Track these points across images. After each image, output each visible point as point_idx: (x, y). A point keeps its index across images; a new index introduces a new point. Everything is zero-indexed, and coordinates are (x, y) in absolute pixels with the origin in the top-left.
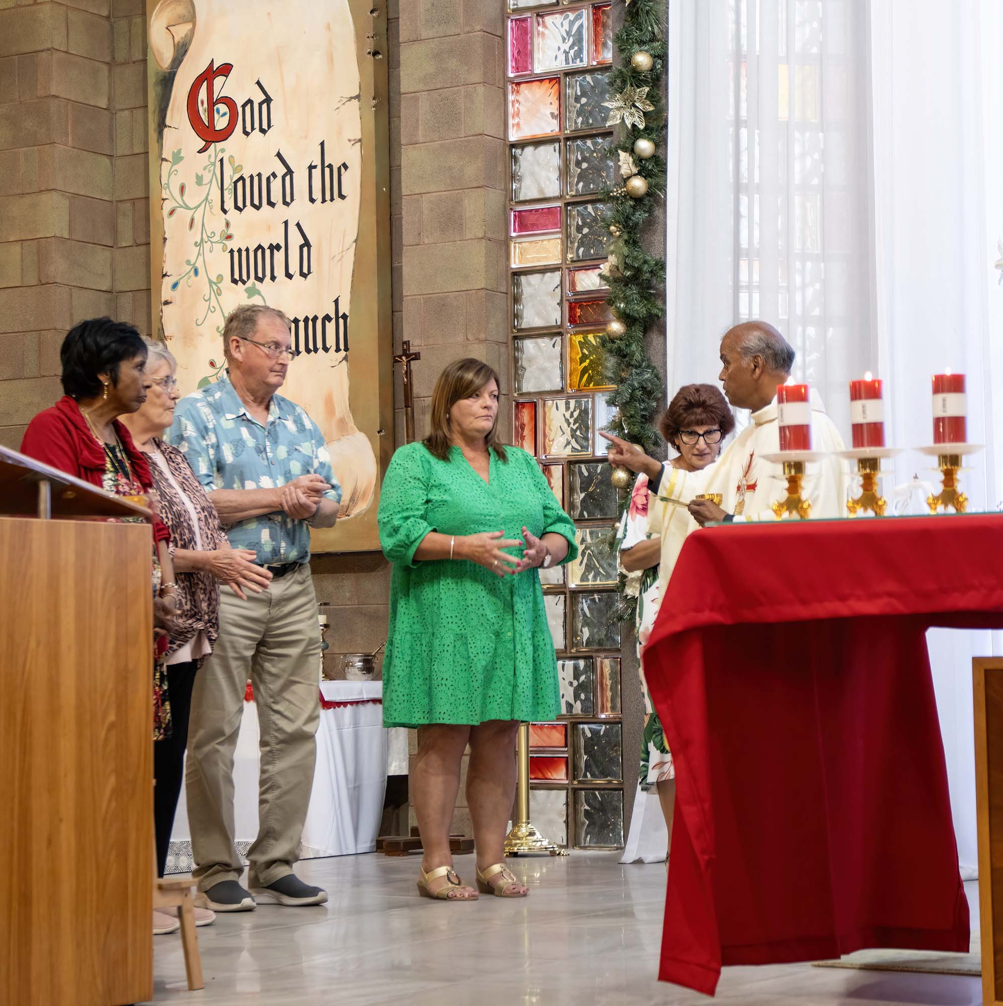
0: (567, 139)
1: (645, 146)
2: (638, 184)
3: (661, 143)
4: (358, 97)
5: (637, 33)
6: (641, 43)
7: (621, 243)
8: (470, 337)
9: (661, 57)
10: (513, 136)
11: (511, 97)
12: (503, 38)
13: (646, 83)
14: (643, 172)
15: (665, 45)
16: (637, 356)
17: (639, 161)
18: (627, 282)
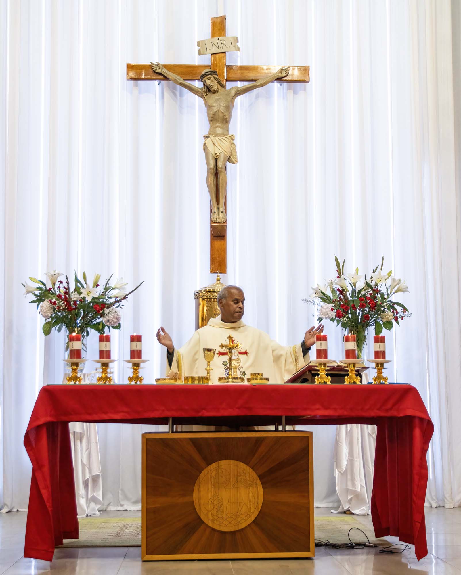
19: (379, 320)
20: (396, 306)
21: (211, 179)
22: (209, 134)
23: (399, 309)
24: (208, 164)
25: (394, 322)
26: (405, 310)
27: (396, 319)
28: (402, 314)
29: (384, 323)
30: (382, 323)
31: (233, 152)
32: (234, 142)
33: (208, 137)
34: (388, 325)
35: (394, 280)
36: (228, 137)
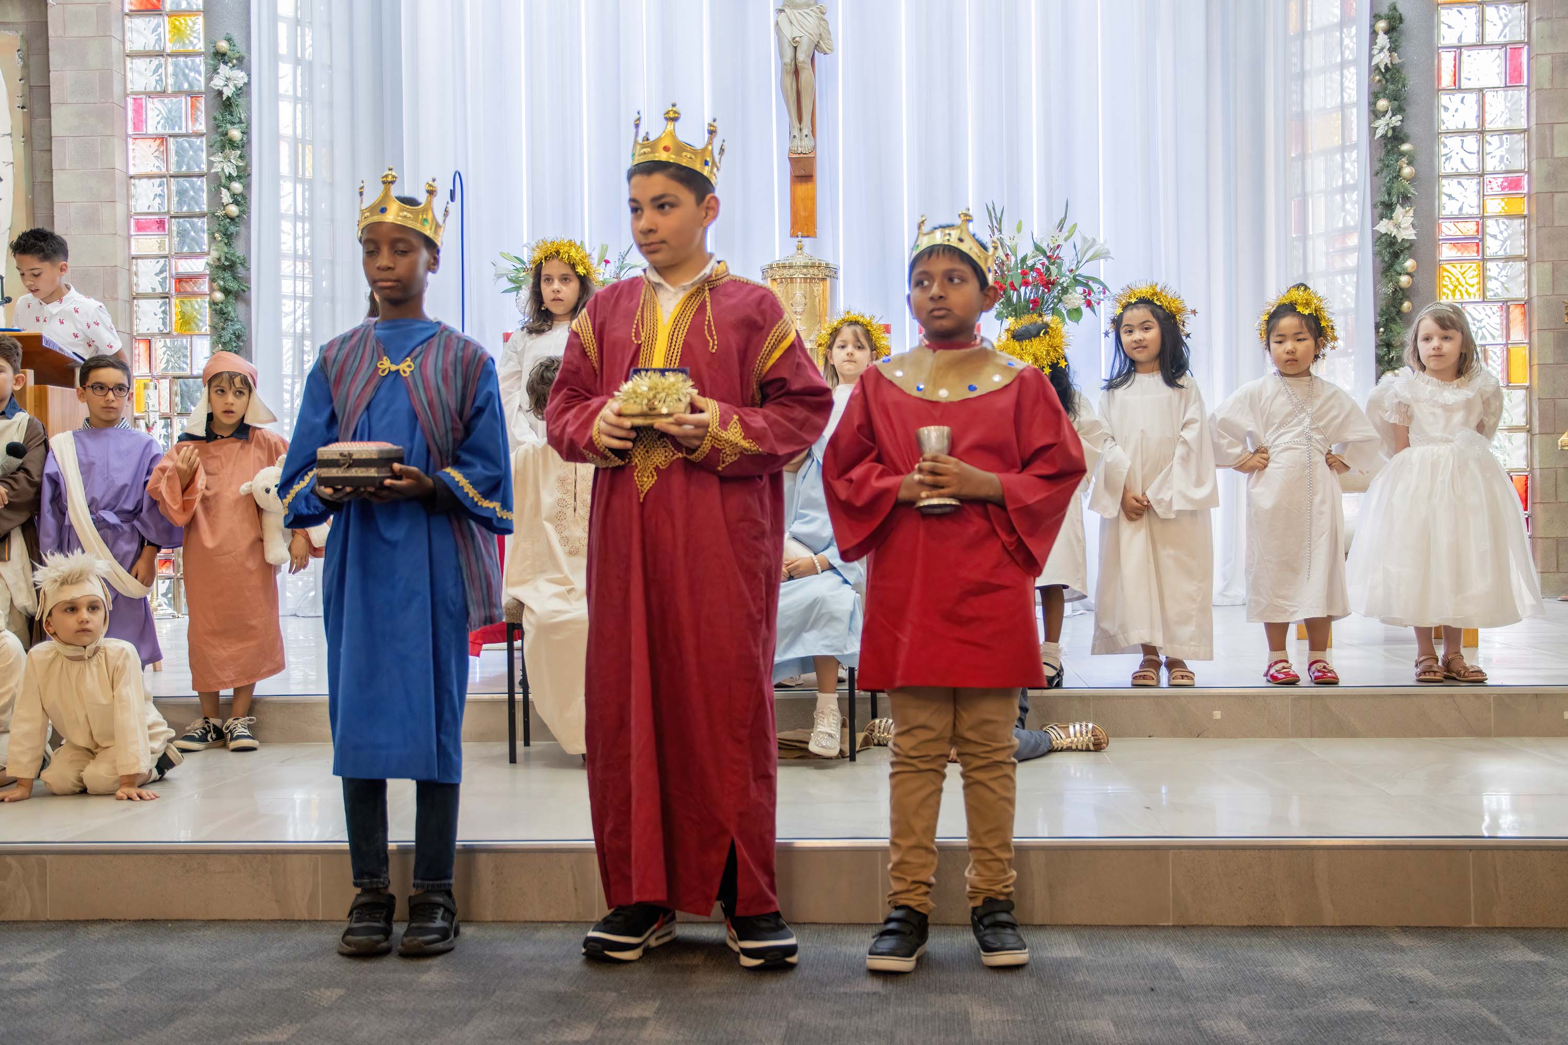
0: (171, 176)
1: (237, 187)
2: (233, 210)
3: (247, 186)
4: (10, 135)
5: (229, 117)
6: (233, 123)
7: (222, 244)
8: (107, 296)
9: (246, 132)
10: (132, 171)
11: (131, 147)
12: (125, 108)
13: (238, 148)
14: (236, 203)
15: (249, 126)
16: (232, 314)
17: (233, 195)
18: (224, 268)
19: (1060, 306)
20: (1090, 283)
21: (789, 80)
22: (784, 5)
23: (1095, 286)
24: (782, 55)
25: (1085, 310)
26: (1105, 289)
27: (1089, 304)
28: (1102, 296)
29: (1069, 312)
30: (1065, 312)
31: (824, 35)
32: (825, 17)
33: (782, 11)
34: (1075, 315)
35: (1084, 239)
36: (814, 8)
